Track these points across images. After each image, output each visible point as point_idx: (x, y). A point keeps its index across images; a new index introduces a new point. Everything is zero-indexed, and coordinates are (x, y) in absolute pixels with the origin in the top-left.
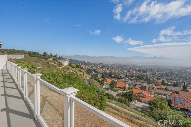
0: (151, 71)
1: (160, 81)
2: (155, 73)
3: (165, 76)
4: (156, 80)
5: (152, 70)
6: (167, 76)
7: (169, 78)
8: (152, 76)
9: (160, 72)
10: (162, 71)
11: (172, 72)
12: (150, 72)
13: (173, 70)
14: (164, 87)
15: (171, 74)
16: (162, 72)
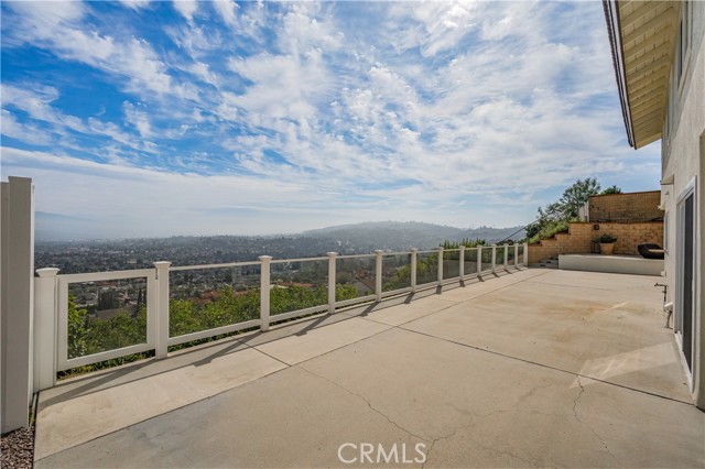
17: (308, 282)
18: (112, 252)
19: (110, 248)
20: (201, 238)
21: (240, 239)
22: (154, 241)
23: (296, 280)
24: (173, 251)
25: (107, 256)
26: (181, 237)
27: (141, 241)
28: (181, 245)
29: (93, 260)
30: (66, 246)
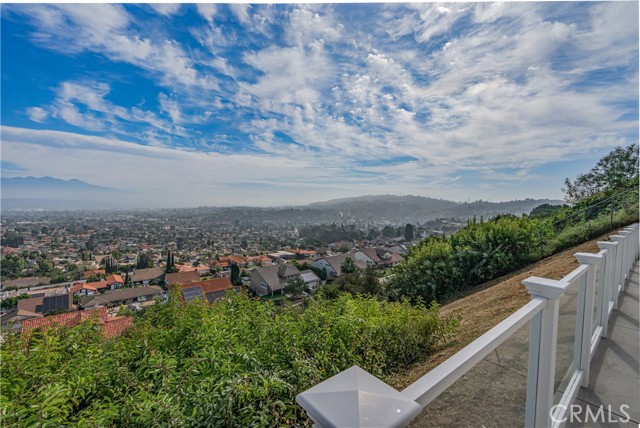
0: (40, 234)
1: (94, 263)
2: (64, 241)
3: (99, 245)
4: (80, 262)
5: (44, 230)
6: (106, 243)
7: (112, 248)
8: (56, 254)
9: (80, 232)
10: (86, 228)
11: (117, 228)
12: (40, 238)
13: (117, 221)
14: (119, 279)
15: (114, 235)
16: (86, 233)
17: (313, 249)
18: (150, 219)
19: (150, 216)
20: (223, 209)
21: (255, 209)
22: (185, 210)
23: (302, 247)
24: (200, 219)
25: (147, 222)
26: (206, 208)
27: (174, 210)
28: (206, 215)
29: (136, 226)
30: (116, 213)
